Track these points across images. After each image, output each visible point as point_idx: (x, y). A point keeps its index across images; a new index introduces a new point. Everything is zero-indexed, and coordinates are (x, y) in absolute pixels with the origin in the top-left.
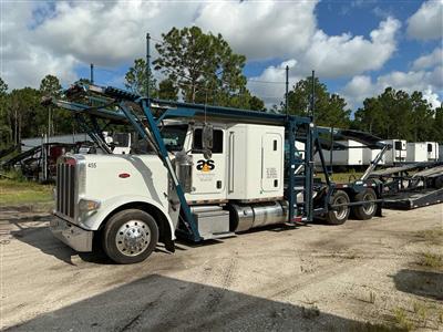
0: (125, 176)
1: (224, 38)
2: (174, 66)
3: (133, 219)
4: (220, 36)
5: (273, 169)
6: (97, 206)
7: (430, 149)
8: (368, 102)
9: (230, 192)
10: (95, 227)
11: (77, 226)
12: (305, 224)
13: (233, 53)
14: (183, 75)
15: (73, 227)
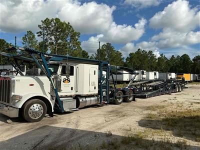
0: (32, 85)
1: (70, 24)
2: (47, 35)
3: (36, 103)
4: (69, 23)
5: (94, 83)
6: (20, 98)
7: (155, 74)
8: (131, 54)
9: (76, 92)
10: (20, 107)
11: (11, 106)
12: (106, 104)
13: (75, 31)
14: (51, 39)
15: (8, 107)
